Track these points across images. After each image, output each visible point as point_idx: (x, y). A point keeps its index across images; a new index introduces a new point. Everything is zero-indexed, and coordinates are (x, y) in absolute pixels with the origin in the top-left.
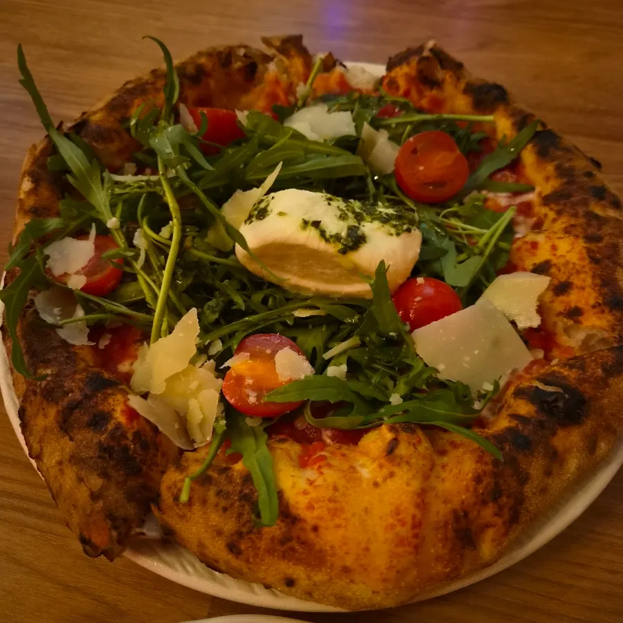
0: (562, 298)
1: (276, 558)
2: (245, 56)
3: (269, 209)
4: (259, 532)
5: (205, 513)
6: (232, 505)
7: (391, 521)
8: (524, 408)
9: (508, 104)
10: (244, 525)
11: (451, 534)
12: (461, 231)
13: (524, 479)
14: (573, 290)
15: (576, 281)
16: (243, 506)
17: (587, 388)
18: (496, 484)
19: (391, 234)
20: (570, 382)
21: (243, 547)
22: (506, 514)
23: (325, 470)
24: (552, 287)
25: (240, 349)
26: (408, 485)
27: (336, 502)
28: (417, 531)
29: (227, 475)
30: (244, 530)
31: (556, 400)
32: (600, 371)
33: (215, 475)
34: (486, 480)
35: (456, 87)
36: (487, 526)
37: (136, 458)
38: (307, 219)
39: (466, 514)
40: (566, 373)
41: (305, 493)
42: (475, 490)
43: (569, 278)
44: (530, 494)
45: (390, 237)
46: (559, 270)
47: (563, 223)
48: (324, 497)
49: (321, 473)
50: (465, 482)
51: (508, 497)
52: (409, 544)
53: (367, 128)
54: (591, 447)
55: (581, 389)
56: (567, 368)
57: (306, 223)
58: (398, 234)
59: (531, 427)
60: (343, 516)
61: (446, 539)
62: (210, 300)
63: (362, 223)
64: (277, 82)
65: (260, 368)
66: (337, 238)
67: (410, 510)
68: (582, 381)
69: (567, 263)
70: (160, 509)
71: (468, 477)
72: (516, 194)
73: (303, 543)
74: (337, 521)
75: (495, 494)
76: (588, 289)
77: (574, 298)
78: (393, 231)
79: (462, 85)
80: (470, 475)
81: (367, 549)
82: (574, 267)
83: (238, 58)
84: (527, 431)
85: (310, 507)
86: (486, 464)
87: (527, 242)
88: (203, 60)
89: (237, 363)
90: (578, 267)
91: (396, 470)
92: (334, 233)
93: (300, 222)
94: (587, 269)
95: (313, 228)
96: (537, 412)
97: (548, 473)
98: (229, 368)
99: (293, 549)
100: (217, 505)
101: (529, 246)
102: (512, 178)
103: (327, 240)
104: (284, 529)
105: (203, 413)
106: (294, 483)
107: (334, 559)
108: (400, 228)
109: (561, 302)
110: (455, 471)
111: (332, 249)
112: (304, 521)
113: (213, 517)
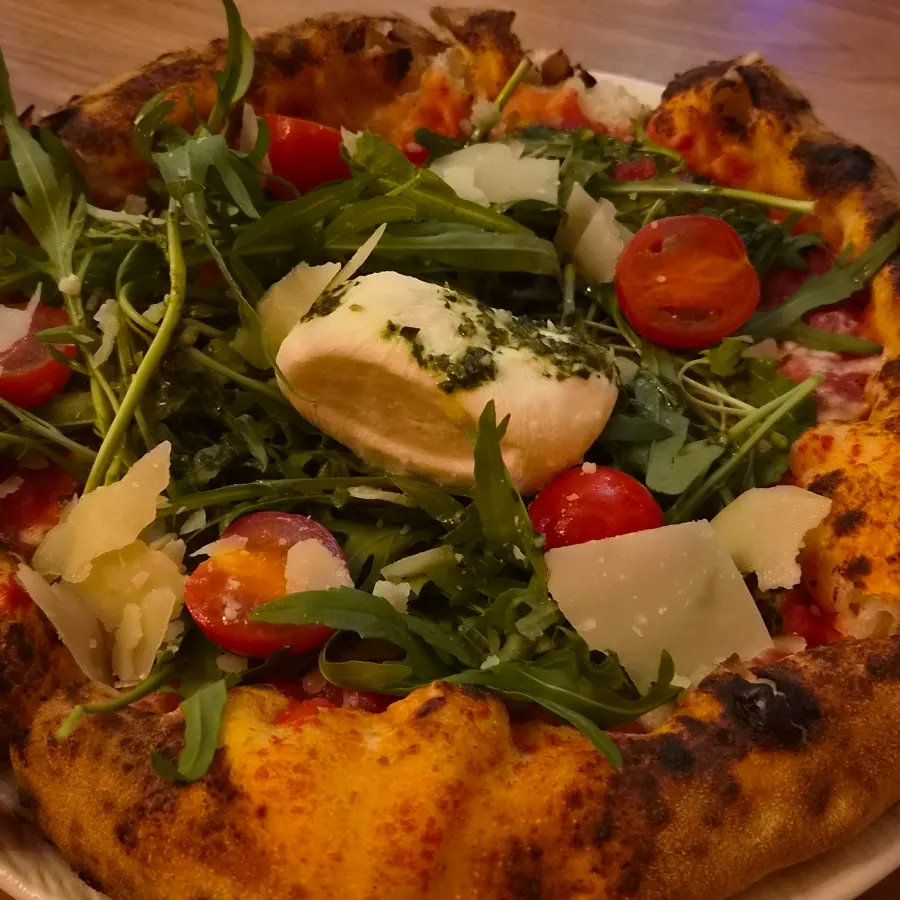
0: (845, 540)
1: (190, 858)
2: (391, 35)
4: (172, 811)
5: (94, 771)
6: (140, 763)
7: (389, 819)
8: (706, 709)
9: (870, 188)
10: (151, 795)
11: (498, 878)
12: (721, 407)
13: (663, 818)
14: (863, 526)
15: (873, 511)
17: (829, 695)
18: (607, 815)
19: (548, 376)
21: (140, 834)
22: (615, 873)
23: (307, 727)
24: (834, 519)
25: (230, 531)
26: (436, 769)
27: (306, 773)
28: (432, 847)
30: (150, 804)
31: (757, 697)
32: (861, 667)
34: (590, 805)
35: (779, 142)
38: (394, 322)
39: (537, 854)
41: (262, 753)
42: (565, 817)
43: (864, 503)
44: (667, 850)
45: (544, 380)
46: (850, 489)
47: (893, 411)
48: (289, 763)
50: (547, 797)
51: (624, 843)
52: (411, 866)
53: (578, 192)
55: (818, 692)
57: (392, 328)
58: (560, 378)
59: (702, 739)
60: (312, 796)
61: (489, 883)
62: (208, 445)
63: (500, 348)
65: (259, 565)
66: (442, 362)
67: (427, 809)
68: (822, 679)
69: (867, 478)
70: (22, 757)
71: (555, 790)
72: (847, 356)
73: (238, 836)
74: (299, 803)
75: (603, 834)
76: (889, 528)
77: (863, 542)
78: (553, 370)
79: (791, 143)
80: (561, 788)
81: (338, 858)
82: (877, 486)
83: (378, 39)
84: (693, 743)
85: (262, 774)
86: (599, 778)
87: (816, 437)
88: (309, 34)
89: (223, 553)
90: (883, 489)
91: (423, 743)
92: (438, 351)
93: (384, 325)
95: (402, 339)
96: (723, 716)
97: (713, 821)
98: (205, 557)
99: (220, 846)
100: (115, 760)
101: (817, 444)
102: (847, 325)
103: (422, 363)
104: (212, 809)
105: (143, 631)
106: (250, 739)
107: (282, 870)
108: (567, 367)
109: (843, 548)
110: (537, 776)
111: (430, 380)
112: (248, 798)
113: (105, 778)
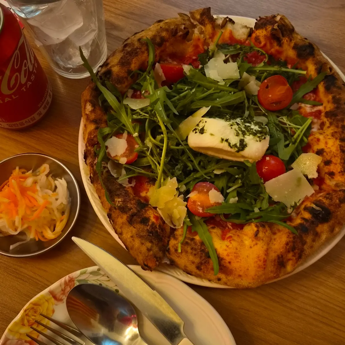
0: (327, 167)
2: (184, 28)
3: (205, 128)
4: (209, 263)
5: (187, 256)
6: (198, 253)
7: (256, 260)
8: (307, 215)
9: (314, 57)
10: (203, 260)
11: (276, 263)
12: (288, 126)
13: (304, 243)
14: (332, 164)
15: (334, 160)
16: (202, 254)
17: (332, 208)
18: (294, 245)
19: (257, 141)
20: (325, 205)
21: (202, 268)
22: (297, 256)
23: (232, 242)
24: (323, 161)
25: (193, 190)
26: (262, 248)
27: (237, 253)
28: (264, 263)
29: (194, 242)
30: (203, 262)
31: (319, 214)
32: (338, 201)
33: (189, 242)
34: (290, 244)
35: (289, 45)
36: (289, 260)
37: (160, 235)
38: (223, 138)
39: (282, 256)
40: (325, 201)
41: (226, 250)
42: (286, 248)
43: (331, 158)
44: (306, 249)
45: (257, 142)
46: (327, 154)
47: (332, 130)
48: (233, 252)
49: (231, 243)
50: (282, 245)
51: (298, 250)
52: (262, 268)
53: (245, 74)
54: (332, 230)
55: (330, 208)
56: (325, 199)
57: (223, 140)
58: (260, 141)
59: (309, 224)
60: (240, 258)
61: (275, 265)
62: (177, 165)
63: (246, 136)
64: (199, 39)
65: (202, 197)
66: (235, 145)
67: (263, 256)
68: (330, 205)
69: (331, 152)
70: (169, 254)
72: (314, 106)
73: (225, 267)
74: (237, 260)
75: (293, 249)
76: (338, 165)
77: (332, 168)
78: (258, 139)
79: (292, 44)
80: (284, 243)
81: (248, 269)
82: (333, 154)
83: (181, 30)
84: (307, 225)
85: (228, 255)
86: (291, 238)
87: (315, 138)
89: (193, 196)
90: (335, 154)
91: (258, 242)
92: (234, 144)
93: (221, 139)
94: (339, 155)
95: (226, 142)
96: (312, 217)
97: (314, 241)
98: (188, 198)
100: (192, 253)
101: (316, 140)
102: (313, 97)
103: (231, 147)
105: (180, 215)
106: (221, 246)
107: (236, 272)
108: (261, 138)
109: (327, 168)
110: (279, 241)
111: (234, 150)
112: (226, 260)
113: (191, 257)
